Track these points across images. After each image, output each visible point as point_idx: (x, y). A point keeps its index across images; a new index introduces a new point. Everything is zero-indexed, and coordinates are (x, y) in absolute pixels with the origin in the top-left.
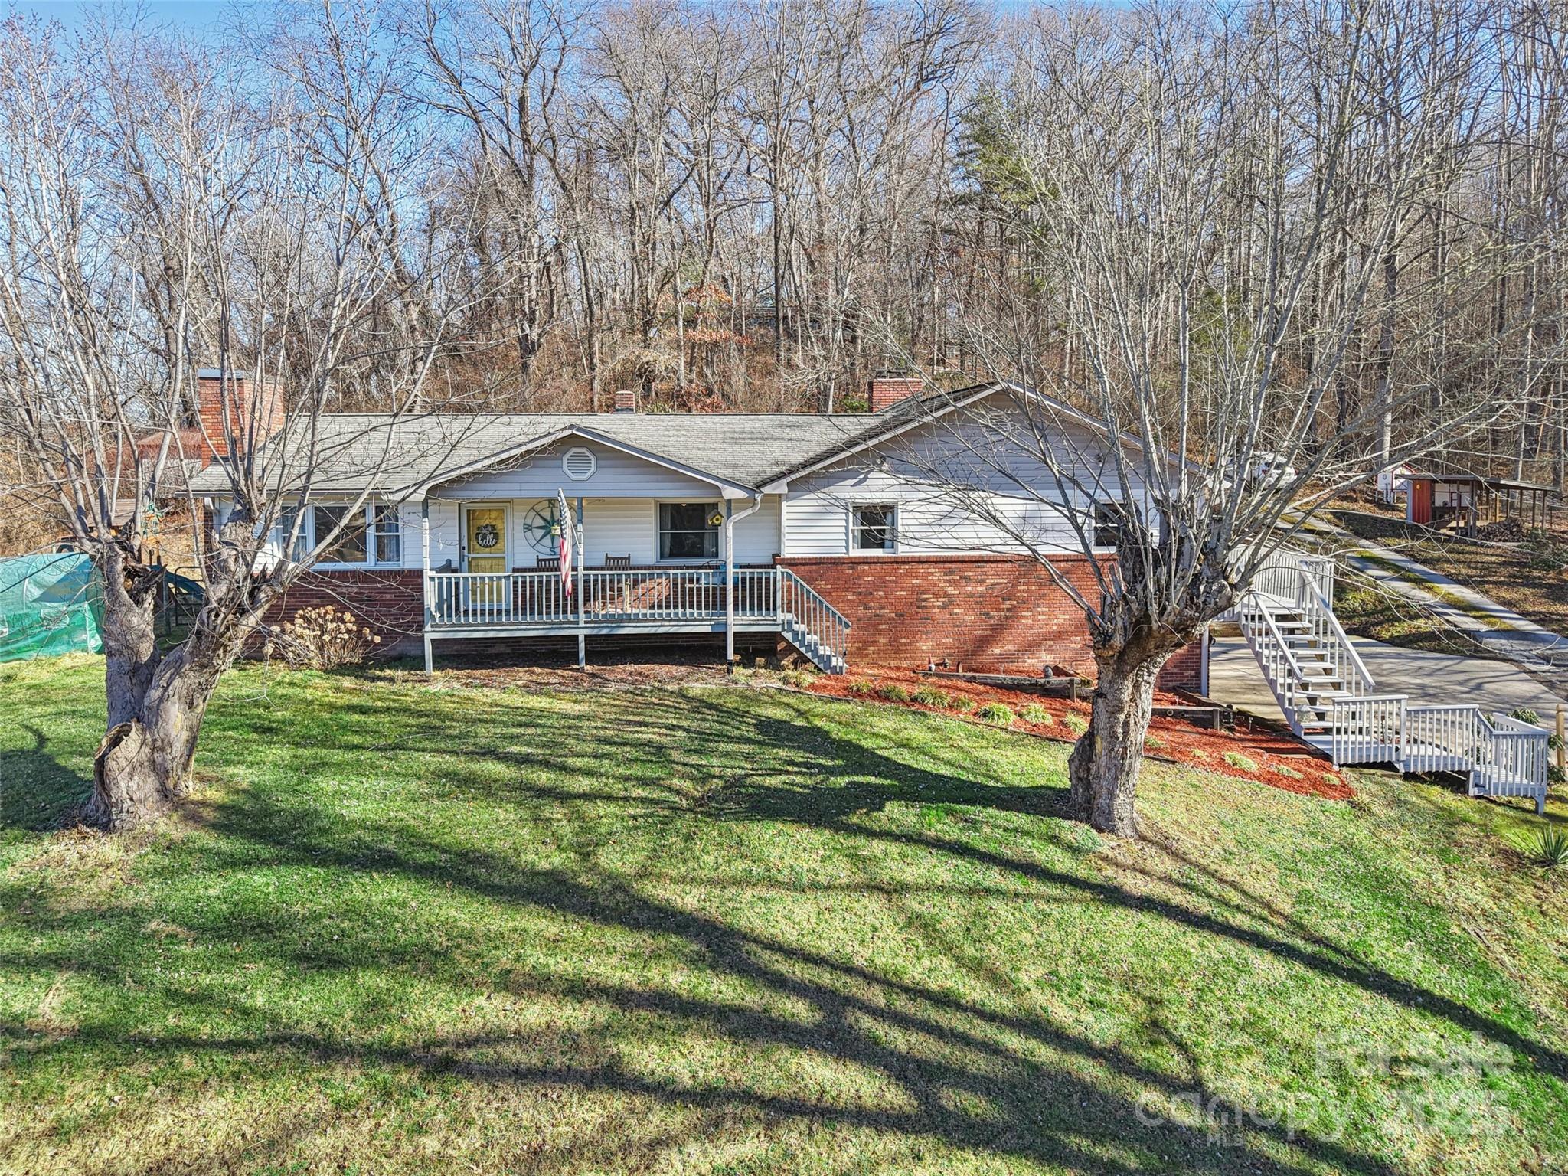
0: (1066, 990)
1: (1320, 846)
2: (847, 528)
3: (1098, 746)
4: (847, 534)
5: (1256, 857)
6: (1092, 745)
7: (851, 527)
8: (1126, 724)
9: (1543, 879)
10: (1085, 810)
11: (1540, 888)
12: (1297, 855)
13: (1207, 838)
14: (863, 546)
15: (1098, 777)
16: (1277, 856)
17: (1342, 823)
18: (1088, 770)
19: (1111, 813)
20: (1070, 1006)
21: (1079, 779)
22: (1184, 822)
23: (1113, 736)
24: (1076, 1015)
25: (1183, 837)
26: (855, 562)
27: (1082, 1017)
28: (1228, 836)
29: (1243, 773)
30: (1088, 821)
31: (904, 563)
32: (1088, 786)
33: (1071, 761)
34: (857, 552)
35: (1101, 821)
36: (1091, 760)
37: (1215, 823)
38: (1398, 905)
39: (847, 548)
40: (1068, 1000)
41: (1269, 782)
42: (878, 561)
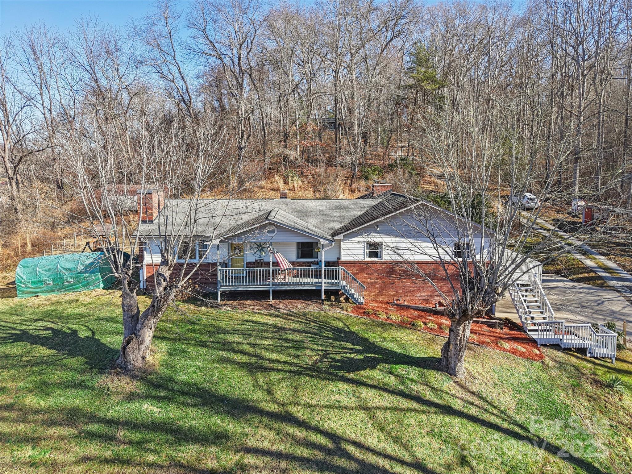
0: (437, 437)
1: (528, 380)
2: (364, 250)
3: (451, 347)
4: (364, 253)
5: (505, 386)
6: (449, 346)
7: (366, 250)
8: (460, 340)
9: (609, 393)
10: (447, 368)
11: (606, 397)
12: (520, 385)
13: (488, 378)
14: (370, 257)
15: (451, 357)
16: (513, 385)
17: (538, 371)
18: (448, 354)
19: (455, 369)
20: (438, 443)
21: (445, 357)
22: (480, 372)
23: (456, 344)
24: (439, 446)
25: (480, 378)
26: (368, 263)
27: (442, 447)
28: (496, 377)
29: (504, 349)
30: (447, 372)
31: (385, 263)
32: (447, 360)
33: (442, 350)
34: (368, 259)
35: (452, 372)
36: (448, 351)
37: (492, 371)
38: (554, 405)
39: (364, 257)
40: (437, 441)
41: (513, 353)
42: (374, 263)
